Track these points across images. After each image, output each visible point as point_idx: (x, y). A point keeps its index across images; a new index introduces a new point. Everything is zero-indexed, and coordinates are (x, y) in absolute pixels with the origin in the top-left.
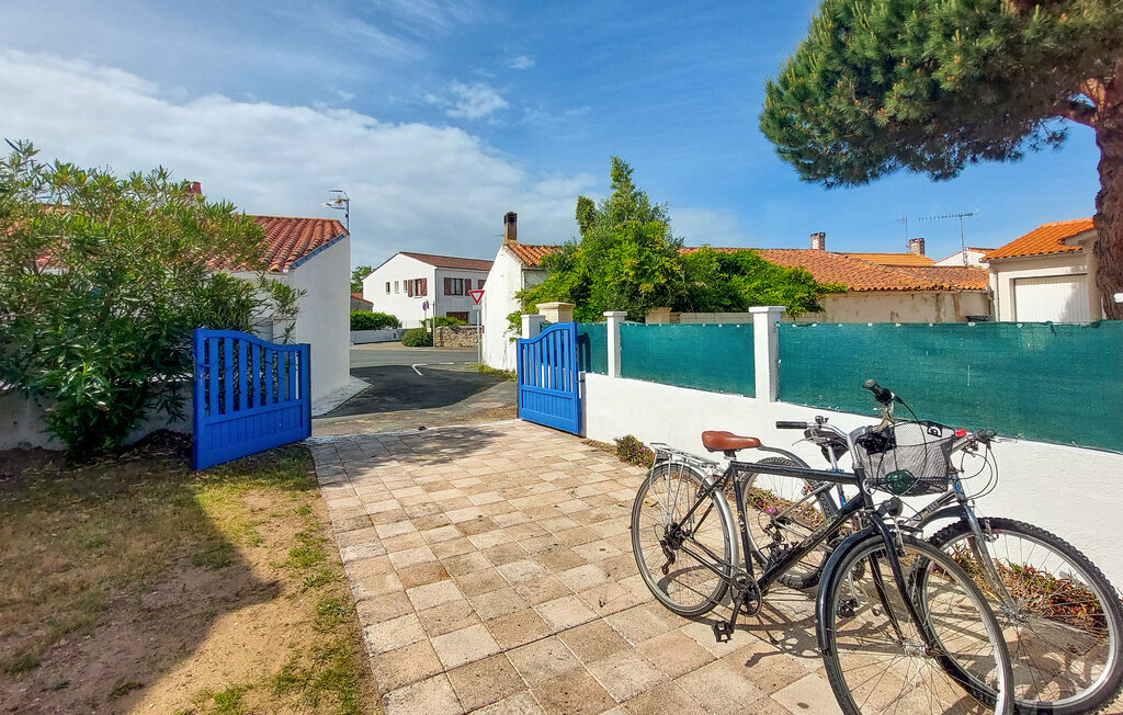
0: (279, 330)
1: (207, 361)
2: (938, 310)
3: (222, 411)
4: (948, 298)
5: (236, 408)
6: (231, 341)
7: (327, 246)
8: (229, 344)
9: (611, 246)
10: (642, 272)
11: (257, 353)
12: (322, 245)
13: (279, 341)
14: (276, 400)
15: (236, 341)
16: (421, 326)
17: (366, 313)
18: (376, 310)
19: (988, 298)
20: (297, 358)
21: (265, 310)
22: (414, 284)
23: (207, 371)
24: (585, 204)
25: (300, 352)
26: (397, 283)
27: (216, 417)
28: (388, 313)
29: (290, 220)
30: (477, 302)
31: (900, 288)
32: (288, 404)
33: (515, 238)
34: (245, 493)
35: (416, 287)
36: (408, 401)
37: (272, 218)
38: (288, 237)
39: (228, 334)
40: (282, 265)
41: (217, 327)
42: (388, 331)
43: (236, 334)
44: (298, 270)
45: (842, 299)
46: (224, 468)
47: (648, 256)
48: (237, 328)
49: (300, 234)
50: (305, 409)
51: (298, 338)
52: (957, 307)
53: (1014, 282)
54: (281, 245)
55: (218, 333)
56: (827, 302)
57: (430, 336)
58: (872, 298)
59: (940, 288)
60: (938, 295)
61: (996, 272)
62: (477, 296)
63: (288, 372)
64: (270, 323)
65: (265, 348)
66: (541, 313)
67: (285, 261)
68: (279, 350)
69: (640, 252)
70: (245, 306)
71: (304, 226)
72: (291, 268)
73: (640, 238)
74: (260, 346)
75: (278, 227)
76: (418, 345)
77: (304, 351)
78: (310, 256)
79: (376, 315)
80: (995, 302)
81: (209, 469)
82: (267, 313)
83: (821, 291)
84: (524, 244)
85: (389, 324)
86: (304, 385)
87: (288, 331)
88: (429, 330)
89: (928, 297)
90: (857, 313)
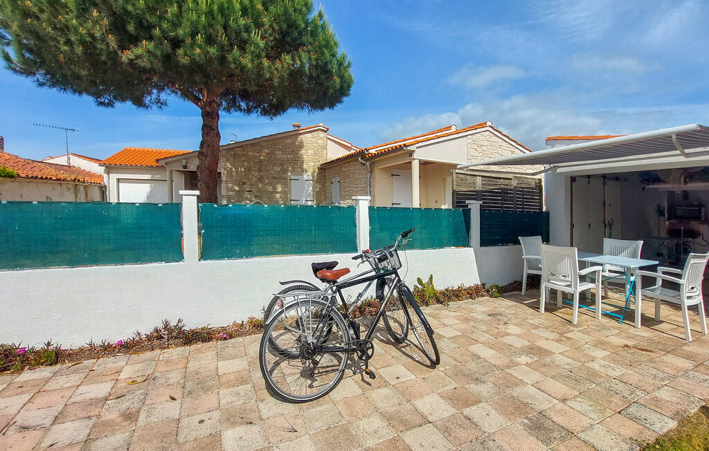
2: (76, 197)
4: (82, 188)
19: (103, 190)
31: (54, 178)
52: (86, 194)
53: (119, 180)
59: (78, 181)
60: (76, 185)
61: (108, 173)
80: (107, 192)
89: (71, 187)
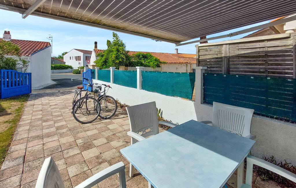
0: (23, 70)
1: (4, 76)
2: (187, 67)
3: (8, 87)
4: (189, 65)
5: (12, 86)
6: (10, 72)
7: (43, 49)
8: (10, 73)
9: (111, 52)
10: (117, 58)
11: (17, 75)
12: (42, 49)
13: (23, 72)
14: (22, 85)
15: (12, 72)
16: (78, 69)
17: (63, 65)
18: (66, 64)
20: (28, 76)
21: (19, 65)
22: (77, 57)
23: (4, 79)
24: (108, 42)
25: (29, 75)
26: (73, 57)
27: (6, 88)
28: (69, 65)
29: (36, 42)
30: (88, 63)
31: (178, 63)
32: (25, 86)
33: (97, 48)
34: (11, 102)
35: (78, 58)
36: (63, 86)
37: (31, 41)
38: (33, 47)
39: (10, 71)
40: (29, 54)
41: (7, 69)
42: (70, 70)
43: (11, 71)
44: (33, 56)
45: (165, 65)
46: (8, 98)
47: (119, 55)
48: (12, 69)
49: (37, 46)
50: (30, 87)
51: (28, 71)
52: (191, 67)
54: (31, 49)
55: (7, 70)
56: (162, 65)
57: (80, 71)
58: (172, 65)
59: (187, 63)
62: (88, 61)
63: (25, 78)
64: (21, 68)
65: (19, 73)
66: (89, 67)
67: (30, 53)
68: (23, 74)
69: (117, 54)
70: (14, 64)
71: (39, 44)
72: (31, 55)
73: (118, 50)
74: (18, 73)
75: (32, 43)
76: (77, 74)
77: (30, 74)
78: (38, 52)
79: (66, 66)
81: (4, 98)
82: (21, 66)
83: (161, 63)
84: (99, 49)
85: (70, 68)
86: (29, 82)
87: (25, 70)
88: (80, 70)
90: (169, 68)
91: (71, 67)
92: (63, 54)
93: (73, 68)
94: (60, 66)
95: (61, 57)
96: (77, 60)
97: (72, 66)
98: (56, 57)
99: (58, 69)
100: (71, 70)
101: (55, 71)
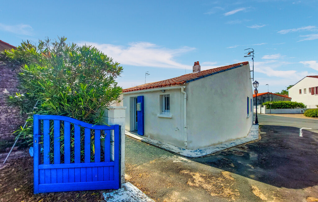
17: (287, 102)
18: (293, 100)
22: (315, 89)
26: (305, 89)
42: (299, 109)
76: (314, 117)
79: (292, 103)
85: (299, 106)
91: (301, 106)
92: (288, 88)
93: (306, 107)
94: (282, 103)
95: (285, 93)
96: (315, 92)
97: (304, 104)
98: (278, 93)
99: (278, 108)
100: (302, 109)
101: (273, 110)
